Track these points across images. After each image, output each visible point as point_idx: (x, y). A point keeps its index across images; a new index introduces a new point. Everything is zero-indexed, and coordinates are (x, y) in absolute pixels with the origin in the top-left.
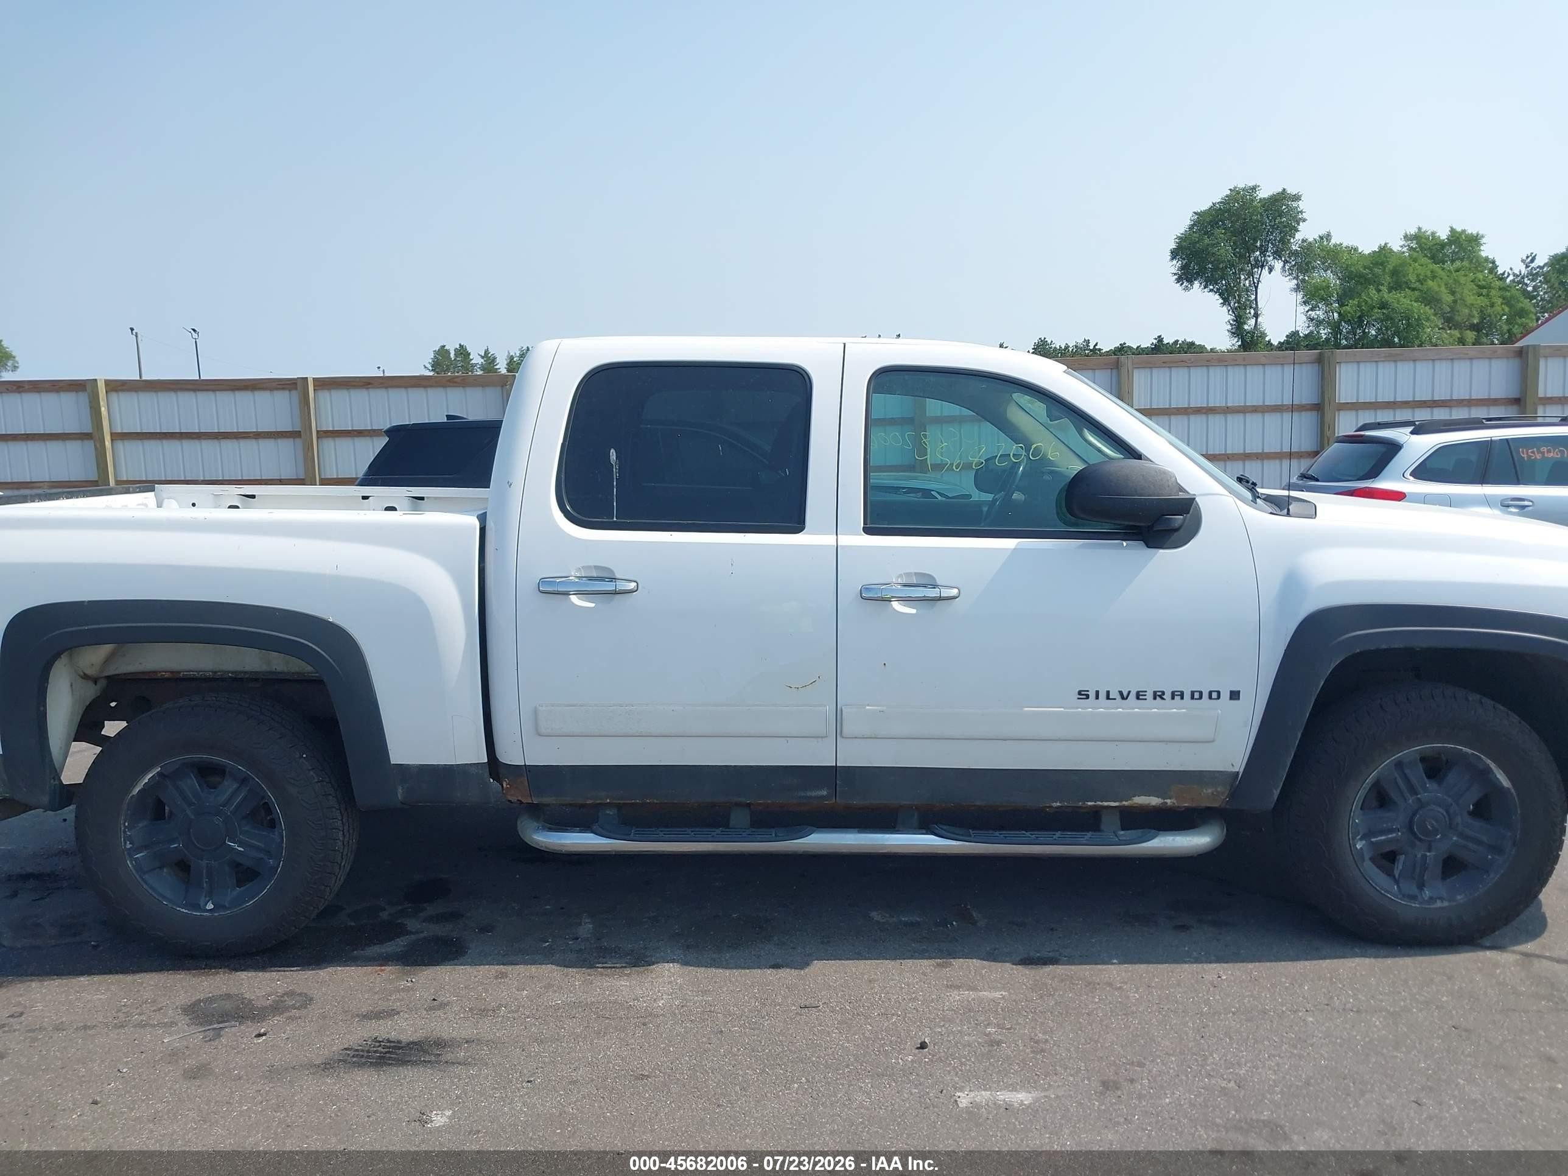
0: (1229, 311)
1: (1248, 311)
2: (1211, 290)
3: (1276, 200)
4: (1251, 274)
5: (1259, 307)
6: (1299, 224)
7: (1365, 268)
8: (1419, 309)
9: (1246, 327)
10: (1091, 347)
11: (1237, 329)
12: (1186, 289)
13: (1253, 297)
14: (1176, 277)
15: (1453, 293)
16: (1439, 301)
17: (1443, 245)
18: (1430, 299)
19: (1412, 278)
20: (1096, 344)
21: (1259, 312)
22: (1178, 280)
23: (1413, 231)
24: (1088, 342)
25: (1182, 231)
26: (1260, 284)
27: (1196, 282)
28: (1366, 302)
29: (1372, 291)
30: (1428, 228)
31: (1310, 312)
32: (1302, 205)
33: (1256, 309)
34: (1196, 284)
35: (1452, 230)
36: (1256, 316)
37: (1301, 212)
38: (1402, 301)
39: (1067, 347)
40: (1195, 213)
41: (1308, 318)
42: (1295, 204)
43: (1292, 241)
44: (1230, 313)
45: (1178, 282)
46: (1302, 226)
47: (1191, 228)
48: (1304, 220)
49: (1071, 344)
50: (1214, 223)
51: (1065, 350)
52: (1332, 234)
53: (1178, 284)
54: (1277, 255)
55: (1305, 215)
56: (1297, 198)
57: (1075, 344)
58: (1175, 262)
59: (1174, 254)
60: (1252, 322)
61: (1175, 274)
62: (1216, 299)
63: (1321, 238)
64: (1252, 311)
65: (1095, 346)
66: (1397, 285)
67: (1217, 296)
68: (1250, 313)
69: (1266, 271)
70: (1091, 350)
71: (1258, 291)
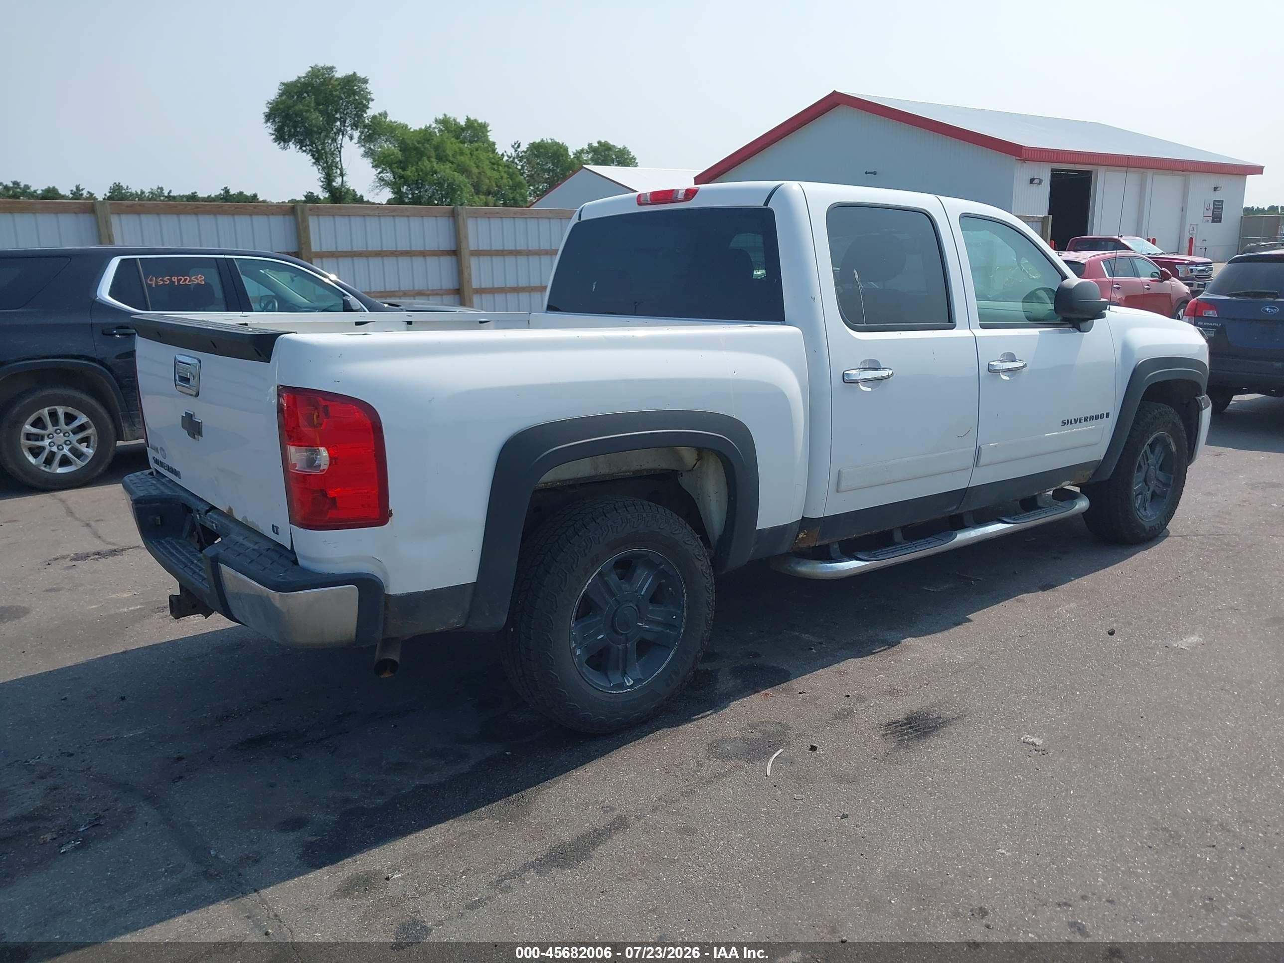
0: (319, 169)
1: (335, 171)
2: (304, 151)
3: (349, 81)
4: (334, 140)
5: (344, 168)
6: (369, 103)
7: (419, 142)
8: (460, 178)
9: (334, 184)
10: (166, 194)
11: (328, 183)
12: (284, 148)
13: (338, 159)
14: (274, 137)
15: (478, 167)
16: (470, 172)
17: (463, 129)
18: (463, 170)
19: (450, 153)
20: (170, 192)
21: (344, 173)
22: (275, 140)
23: (441, 117)
24: (162, 189)
25: (273, 98)
26: (343, 149)
27: (291, 143)
28: (422, 170)
29: (426, 163)
30: (451, 115)
31: (381, 175)
32: (370, 87)
33: (341, 170)
34: (291, 145)
35: (468, 119)
36: (342, 175)
37: (370, 93)
38: (446, 170)
39: (143, 192)
40: (281, 83)
41: (380, 179)
42: (364, 86)
43: (365, 115)
44: (320, 171)
45: (275, 142)
46: (371, 104)
47: (281, 95)
48: (373, 100)
49: (147, 191)
50: (300, 94)
51: (141, 195)
52: (388, 113)
53: (276, 144)
54: (355, 126)
55: (372, 96)
56: (365, 81)
57: (150, 190)
58: (269, 124)
59: (269, 117)
60: (339, 180)
61: (273, 134)
62: (307, 159)
63: (380, 115)
64: (339, 171)
65: (169, 193)
66: (441, 159)
67: (309, 157)
68: (336, 172)
69: (347, 138)
70: (166, 197)
71: (342, 154)
